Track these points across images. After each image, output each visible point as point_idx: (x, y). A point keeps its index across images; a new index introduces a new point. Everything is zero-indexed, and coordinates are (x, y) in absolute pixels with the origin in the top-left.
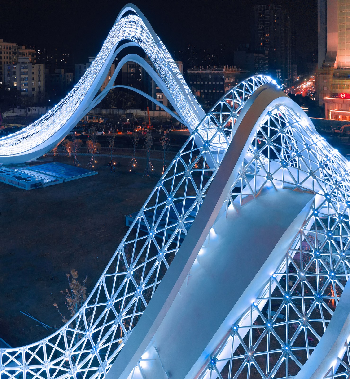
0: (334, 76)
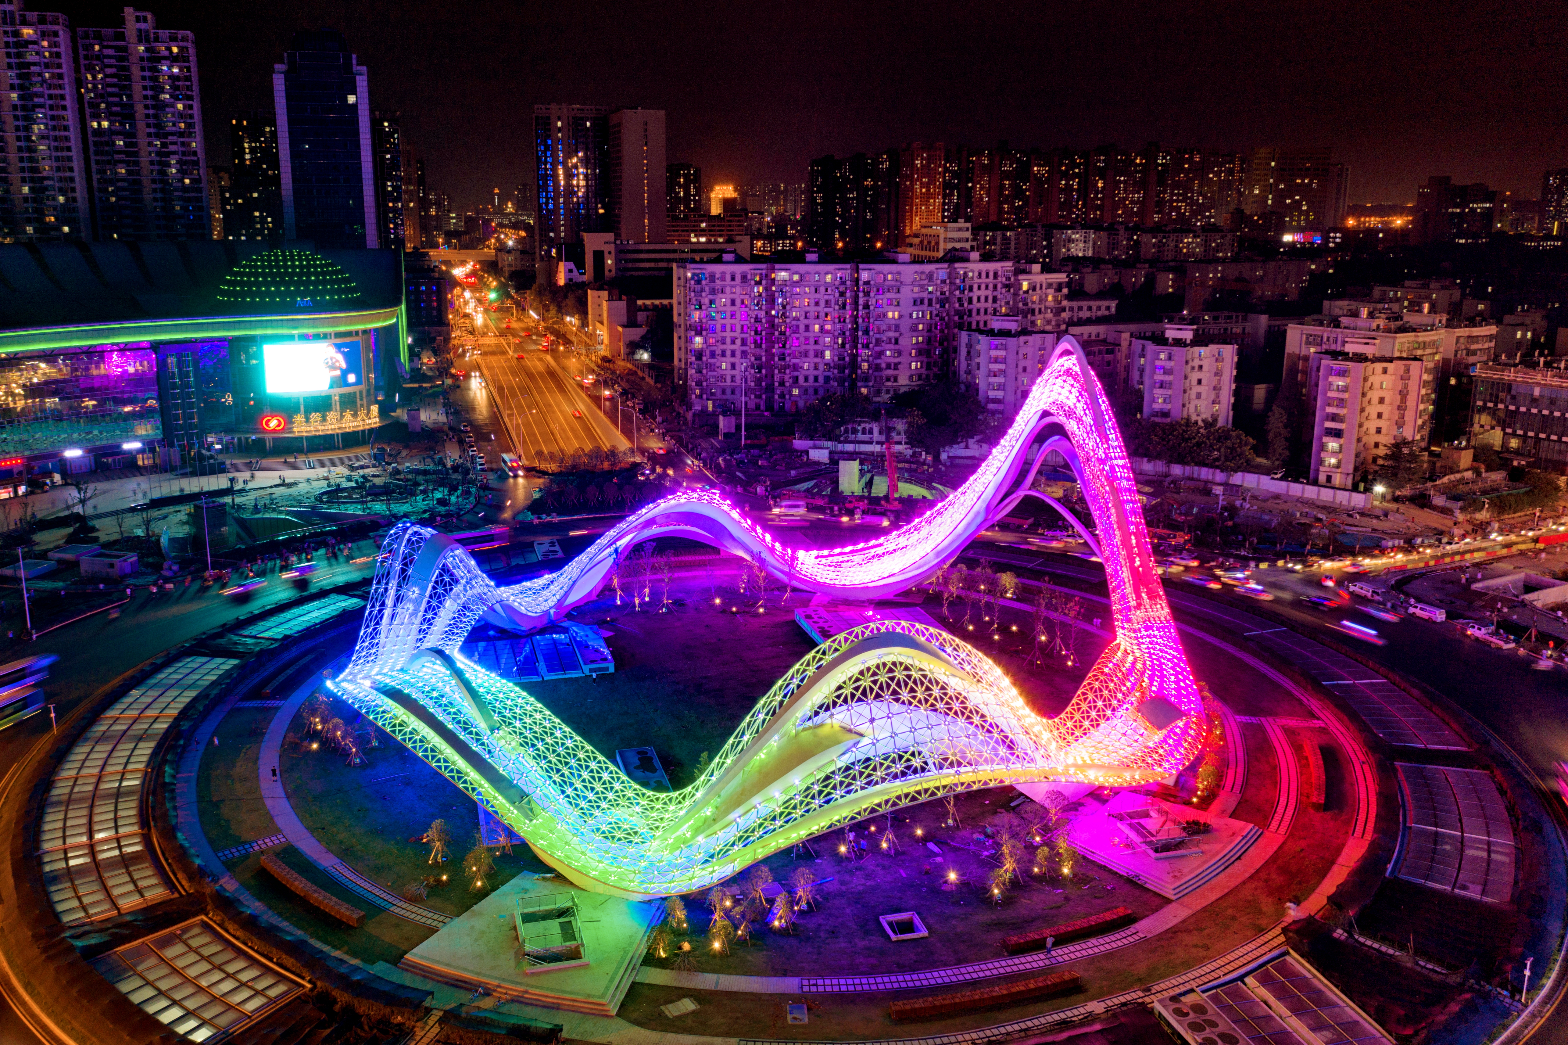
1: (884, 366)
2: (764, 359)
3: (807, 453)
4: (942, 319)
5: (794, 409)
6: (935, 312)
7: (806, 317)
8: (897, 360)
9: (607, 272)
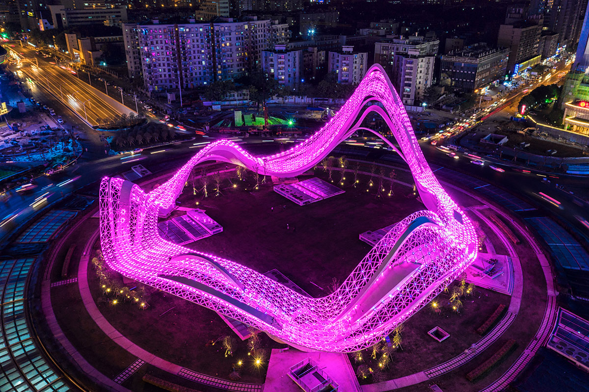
0: (583, 82)
1: (227, 66)
2: (177, 66)
3: (211, 107)
4: (247, 45)
5: (192, 87)
6: (244, 43)
7: (193, 47)
8: (232, 64)
9: (64, 24)
